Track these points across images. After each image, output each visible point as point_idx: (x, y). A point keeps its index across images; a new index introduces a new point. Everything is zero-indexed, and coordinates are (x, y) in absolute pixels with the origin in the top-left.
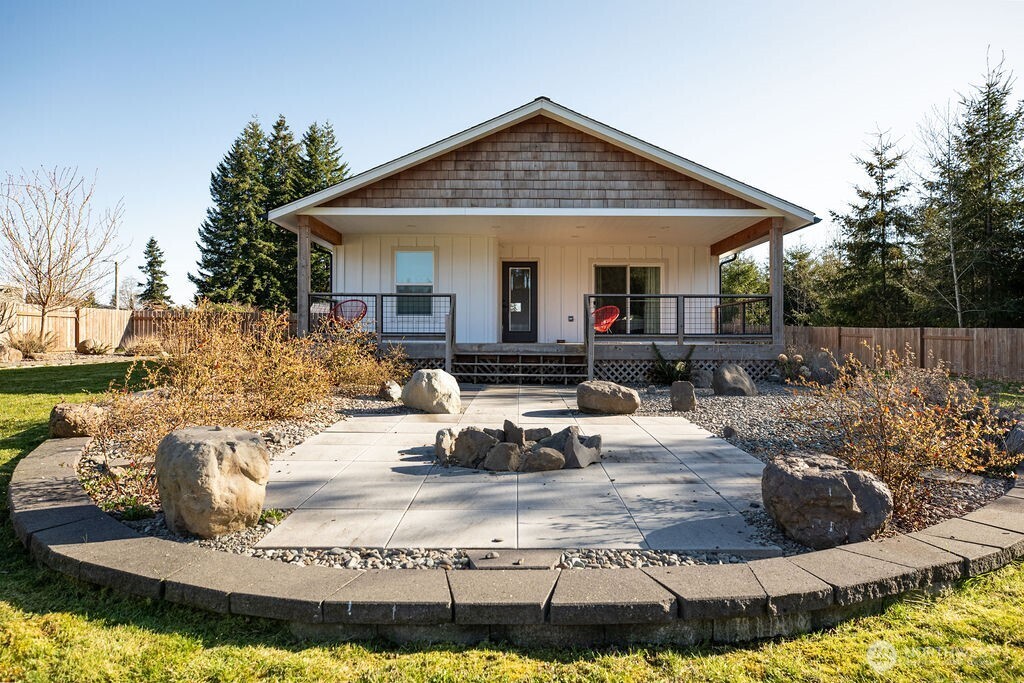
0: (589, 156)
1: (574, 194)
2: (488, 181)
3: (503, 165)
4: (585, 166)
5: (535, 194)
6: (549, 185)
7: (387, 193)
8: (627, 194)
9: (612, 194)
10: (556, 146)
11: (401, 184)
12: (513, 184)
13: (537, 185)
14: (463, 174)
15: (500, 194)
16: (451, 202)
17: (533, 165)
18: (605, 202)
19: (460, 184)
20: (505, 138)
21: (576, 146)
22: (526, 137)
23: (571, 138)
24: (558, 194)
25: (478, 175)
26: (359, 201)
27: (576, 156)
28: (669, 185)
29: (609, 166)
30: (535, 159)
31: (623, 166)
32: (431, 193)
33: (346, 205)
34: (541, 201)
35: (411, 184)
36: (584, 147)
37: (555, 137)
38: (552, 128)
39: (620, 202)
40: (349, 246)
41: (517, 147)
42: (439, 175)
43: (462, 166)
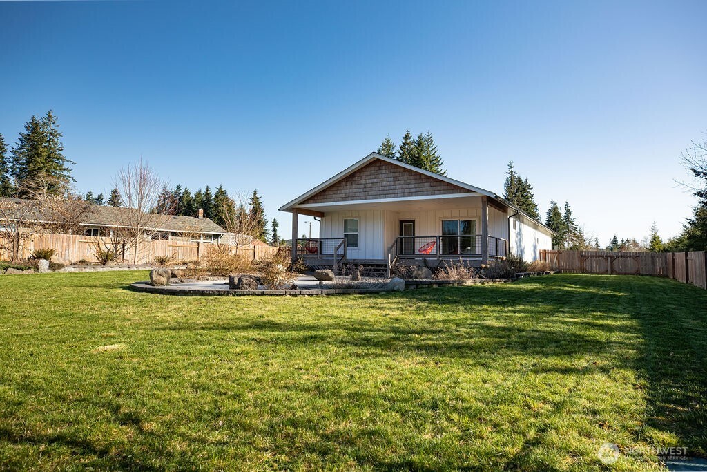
0: (397, 174)
1: (391, 192)
2: (358, 189)
3: (363, 182)
4: (396, 179)
5: (376, 193)
6: (381, 188)
7: (322, 197)
8: (413, 190)
9: (407, 191)
10: (384, 171)
11: (327, 193)
12: (367, 190)
13: (376, 189)
14: (349, 187)
15: (362, 194)
16: (344, 199)
17: (375, 181)
18: (404, 195)
19: (348, 191)
20: (364, 170)
21: (392, 170)
22: (372, 169)
23: (390, 167)
24: (385, 192)
25: (354, 186)
26: (312, 201)
27: (393, 175)
28: (432, 184)
29: (406, 178)
30: (376, 178)
31: (412, 177)
32: (337, 196)
33: (308, 203)
34: (377, 196)
35: (330, 193)
36: (395, 170)
37: (384, 167)
38: (383, 163)
39: (411, 194)
40: (327, 218)
41: (369, 173)
42: (340, 188)
43: (348, 183)
